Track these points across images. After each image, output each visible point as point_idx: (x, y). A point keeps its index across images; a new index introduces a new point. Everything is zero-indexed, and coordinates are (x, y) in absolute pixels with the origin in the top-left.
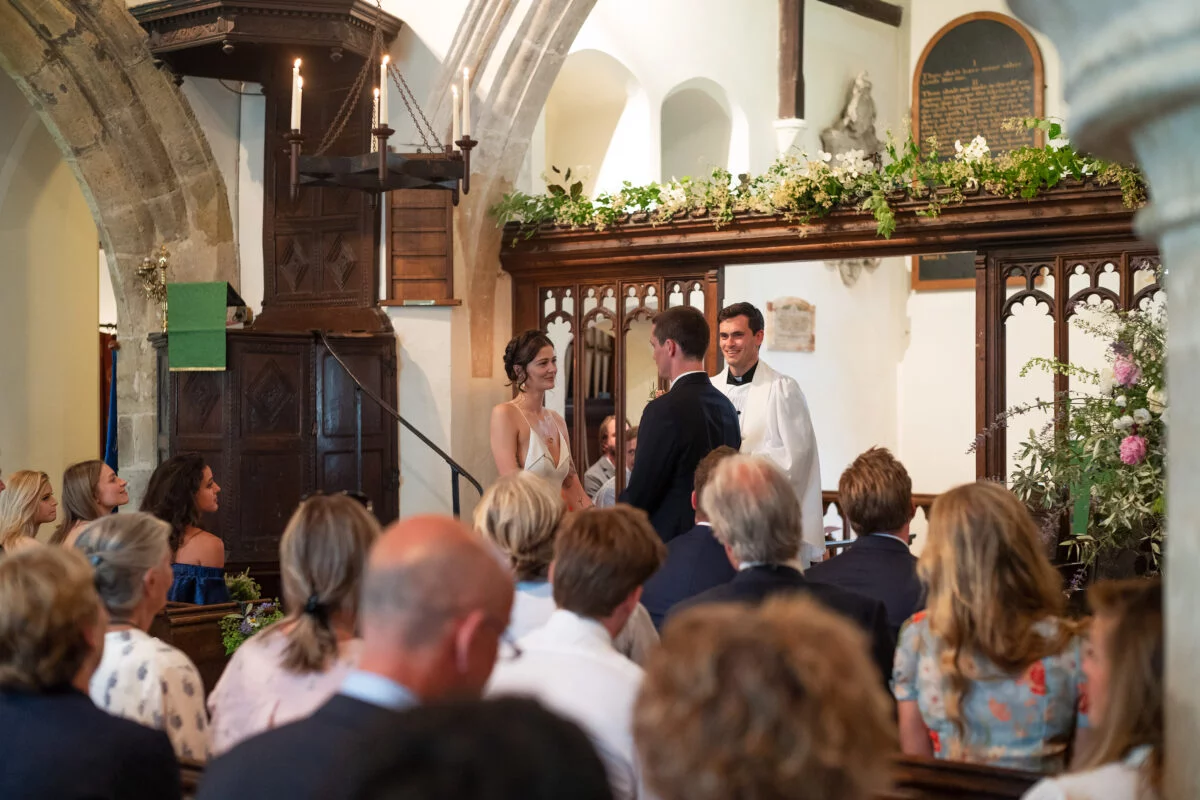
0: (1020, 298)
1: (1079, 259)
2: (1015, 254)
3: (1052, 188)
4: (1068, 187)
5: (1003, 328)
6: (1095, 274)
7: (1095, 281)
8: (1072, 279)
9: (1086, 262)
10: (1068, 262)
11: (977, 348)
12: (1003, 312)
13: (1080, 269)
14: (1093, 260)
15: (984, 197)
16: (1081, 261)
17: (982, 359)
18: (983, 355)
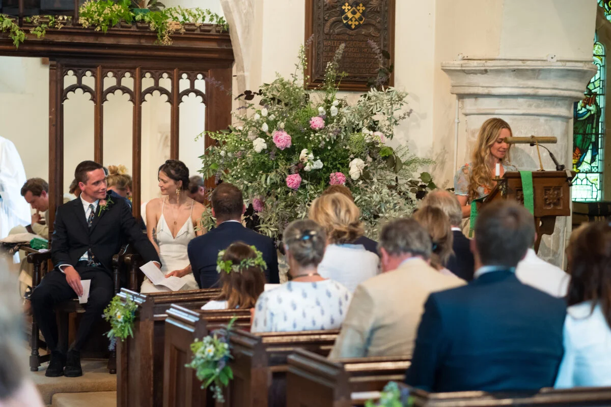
0: (72, 89)
1: (111, 69)
2: (74, 61)
3: (114, 27)
4: (122, 27)
5: (62, 107)
6: (119, 78)
7: (119, 82)
8: (106, 79)
9: (115, 70)
10: (104, 69)
11: (50, 119)
12: (63, 97)
13: (110, 74)
14: (118, 70)
15: (69, 26)
16: (112, 70)
17: (54, 125)
18: (54, 123)
